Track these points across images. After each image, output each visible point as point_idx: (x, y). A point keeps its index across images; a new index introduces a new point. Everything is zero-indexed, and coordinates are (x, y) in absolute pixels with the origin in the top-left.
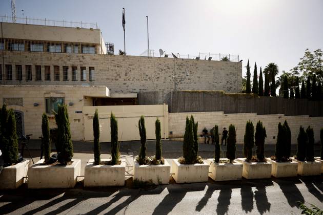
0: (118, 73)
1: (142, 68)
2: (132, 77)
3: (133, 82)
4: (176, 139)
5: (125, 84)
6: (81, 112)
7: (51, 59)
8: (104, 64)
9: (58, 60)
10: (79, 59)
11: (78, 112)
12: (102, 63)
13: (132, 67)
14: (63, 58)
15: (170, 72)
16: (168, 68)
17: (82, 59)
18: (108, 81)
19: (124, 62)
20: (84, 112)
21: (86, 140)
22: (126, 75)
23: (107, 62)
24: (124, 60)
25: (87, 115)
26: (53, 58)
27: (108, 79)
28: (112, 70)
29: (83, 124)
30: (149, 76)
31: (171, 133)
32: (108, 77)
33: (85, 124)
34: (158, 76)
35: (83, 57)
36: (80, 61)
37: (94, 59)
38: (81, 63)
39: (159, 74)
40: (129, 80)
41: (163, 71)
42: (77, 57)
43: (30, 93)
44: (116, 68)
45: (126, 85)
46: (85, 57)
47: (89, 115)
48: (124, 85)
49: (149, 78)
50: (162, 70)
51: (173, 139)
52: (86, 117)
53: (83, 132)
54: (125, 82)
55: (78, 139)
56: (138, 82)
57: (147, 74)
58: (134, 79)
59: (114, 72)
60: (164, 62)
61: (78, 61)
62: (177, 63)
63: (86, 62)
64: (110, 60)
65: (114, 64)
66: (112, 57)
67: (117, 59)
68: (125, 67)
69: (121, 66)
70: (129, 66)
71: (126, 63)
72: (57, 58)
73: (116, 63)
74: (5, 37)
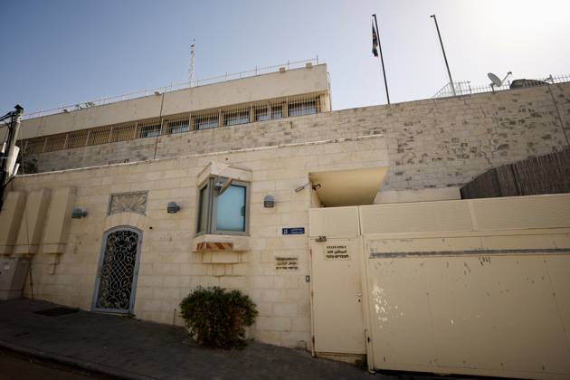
1: (446, 126)
2: (419, 155)
3: (423, 166)
5: (400, 173)
6: (301, 231)
7: (230, 137)
8: (339, 131)
9: (242, 138)
10: (284, 129)
11: (290, 231)
12: (336, 130)
13: (413, 128)
14: (253, 133)
15: (544, 125)
16: (534, 115)
17: (289, 130)
19: (391, 119)
20: (314, 230)
21: (320, 347)
22: (400, 151)
23: (347, 125)
24: (390, 115)
25: (322, 239)
26: (232, 135)
29: (308, 279)
30: (471, 145)
33: (314, 278)
34: (502, 141)
35: (291, 123)
36: (286, 134)
37: (315, 125)
38: (288, 137)
39: (505, 135)
40: (410, 161)
41: (519, 127)
42: (281, 125)
43: (166, 177)
45: (404, 177)
46: (295, 123)
47: (329, 243)
48: (399, 177)
49: (473, 151)
50: (513, 123)
52: (320, 250)
53: (307, 310)
54: (400, 168)
55: (289, 340)
56: (438, 164)
57: (462, 140)
58: (427, 159)
60: (516, 101)
61: (282, 133)
62: (562, 96)
63: (297, 134)
64: (353, 120)
65: (365, 127)
66: (358, 114)
67: (372, 116)
68: (395, 131)
69: (384, 131)
70: (407, 128)
71: (397, 121)
72: (240, 134)
73: (369, 124)
74: (164, 114)
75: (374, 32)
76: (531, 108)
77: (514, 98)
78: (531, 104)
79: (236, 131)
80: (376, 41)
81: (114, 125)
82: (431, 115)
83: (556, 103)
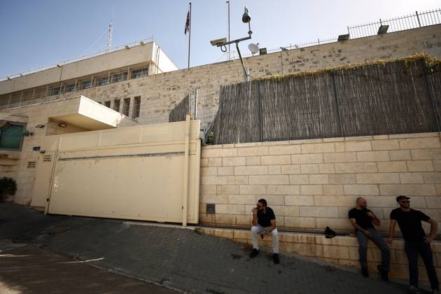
0: (173, 100)
4: (218, 231)
8: (154, 88)
9: (101, 95)
10: (124, 88)
12: (152, 88)
13: (195, 85)
16: (268, 74)
17: (127, 88)
18: (158, 114)
19: (184, 79)
23: (158, 85)
24: (183, 76)
27: (158, 111)
28: (165, 96)
31: (211, 208)
32: (158, 109)
35: (129, 84)
36: (125, 91)
37: (142, 85)
38: (126, 93)
42: (123, 86)
44: (171, 91)
46: (131, 84)
51: (207, 230)
59: (167, 98)
60: (259, 64)
61: (123, 91)
62: (287, 60)
63: (131, 91)
64: (162, 81)
65: (168, 85)
66: (167, 76)
67: (173, 78)
68: (184, 88)
69: (179, 87)
70: (192, 85)
71: (187, 80)
72: (100, 92)
73: (171, 83)
74: (62, 80)
75: (188, 16)
76: (267, 68)
77: (258, 62)
78: (267, 66)
79: (99, 89)
80: (188, 23)
81: (23, 90)
82: (207, 76)
83: (283, 64)
